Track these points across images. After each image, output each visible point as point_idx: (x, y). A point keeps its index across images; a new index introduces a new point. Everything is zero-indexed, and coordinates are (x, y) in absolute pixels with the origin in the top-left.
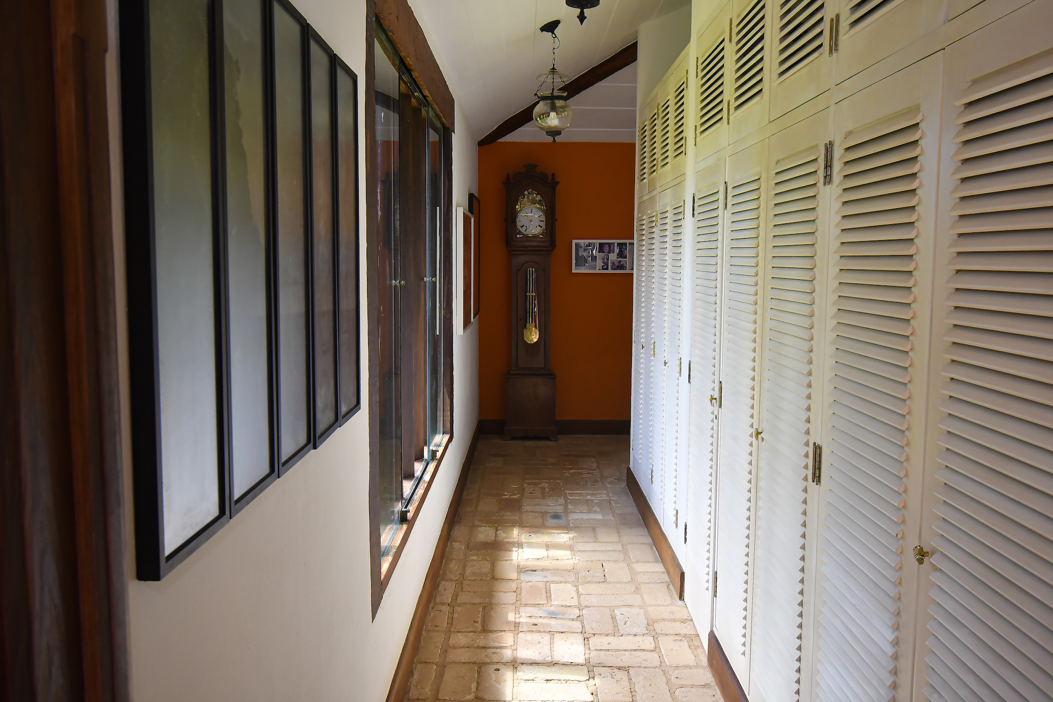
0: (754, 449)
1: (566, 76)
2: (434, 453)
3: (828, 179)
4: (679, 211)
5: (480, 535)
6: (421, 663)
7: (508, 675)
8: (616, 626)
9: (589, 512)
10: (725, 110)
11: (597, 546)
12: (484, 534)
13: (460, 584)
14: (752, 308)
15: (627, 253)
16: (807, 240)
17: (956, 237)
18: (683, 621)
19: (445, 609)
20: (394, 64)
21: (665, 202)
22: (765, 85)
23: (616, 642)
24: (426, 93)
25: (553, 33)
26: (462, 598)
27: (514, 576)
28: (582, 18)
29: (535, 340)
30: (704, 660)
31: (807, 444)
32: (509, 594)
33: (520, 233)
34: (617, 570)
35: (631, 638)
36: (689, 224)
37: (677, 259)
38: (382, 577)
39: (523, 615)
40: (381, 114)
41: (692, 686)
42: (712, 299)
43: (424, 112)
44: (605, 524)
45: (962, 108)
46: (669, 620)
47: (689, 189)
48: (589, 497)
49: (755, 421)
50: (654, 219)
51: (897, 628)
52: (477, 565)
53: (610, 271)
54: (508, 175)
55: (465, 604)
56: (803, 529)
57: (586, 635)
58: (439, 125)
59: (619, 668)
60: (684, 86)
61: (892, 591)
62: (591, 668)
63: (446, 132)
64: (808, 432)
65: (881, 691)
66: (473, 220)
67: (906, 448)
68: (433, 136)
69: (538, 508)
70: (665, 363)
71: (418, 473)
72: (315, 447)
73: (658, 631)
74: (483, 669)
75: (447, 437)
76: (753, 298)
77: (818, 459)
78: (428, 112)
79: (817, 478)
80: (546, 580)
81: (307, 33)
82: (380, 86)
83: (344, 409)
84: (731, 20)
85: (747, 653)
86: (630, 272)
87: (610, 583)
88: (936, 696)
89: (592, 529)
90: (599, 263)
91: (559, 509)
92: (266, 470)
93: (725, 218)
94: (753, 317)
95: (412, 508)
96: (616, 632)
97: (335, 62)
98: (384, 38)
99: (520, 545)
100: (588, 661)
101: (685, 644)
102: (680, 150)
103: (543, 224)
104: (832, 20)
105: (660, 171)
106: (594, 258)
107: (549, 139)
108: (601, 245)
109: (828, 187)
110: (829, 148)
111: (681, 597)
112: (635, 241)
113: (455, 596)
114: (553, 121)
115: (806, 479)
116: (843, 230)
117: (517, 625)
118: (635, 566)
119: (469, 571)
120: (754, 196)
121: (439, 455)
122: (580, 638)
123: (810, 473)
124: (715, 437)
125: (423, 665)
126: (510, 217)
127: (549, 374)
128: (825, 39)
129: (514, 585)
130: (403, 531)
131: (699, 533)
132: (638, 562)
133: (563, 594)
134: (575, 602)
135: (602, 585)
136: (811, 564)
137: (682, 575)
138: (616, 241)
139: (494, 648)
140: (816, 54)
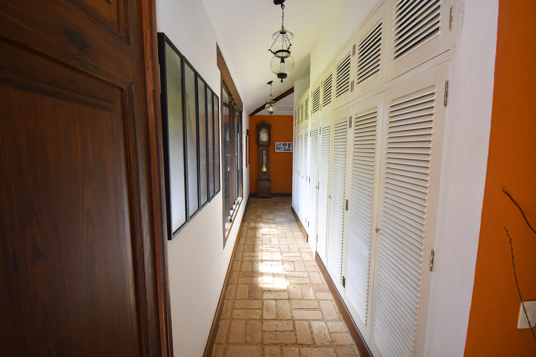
0: (329, 201)
1: (274, 97)
2: (238, 202)
3: (350, 126)
4: (306, 135)
5: (251, 225)
6: (236, 261)
7: (260, 264)
8: (289, 250)
9: (281, 218)
10: (320, 107)
11: (284, 228)
12: (252, 225)
13: (246, 239)
14: (328, 162)
15: (291, 146)
16: (344, 144)
17: (387, 143)
18: (308, 248)
19: (242, 246)
20: (227, 94)
21: (302, 132)
22: (332, 100)
23: (290, 254)
24: (236, 102)
25: (271, 84)
26: (247, 243)
27: (261, 236)
28: (282, 81)
29: (265, 171)
30: (314, 259)
31: (344, 200)
32: (260, 241)
33: (261, 141)
34: (289, 235)
35: (294, 253)
36: (309, 138)
37: (306, 148)
38: (226, 237)
39: (264, 247)
40: (224, 108)
41: (311, 266)
42: (316, 160)
43: (235, 107)
44: (285, 222)
45: (390, 107)
46: (304, 248)
47: (309, 129)
48: (281, 214)
49: (329, 193)
50: (299, 137)
51: (370, 250)
52: (251, 233)
53: (286, 151)
54: (257, 124)
55: (248, 244)
56: (343, 223)
57: (281, 253)
58: (239, 110)
59: (291, 261)
60: (308, 99)
61: (369, 240)
62: (283, 262)
63: (241, 113)
64: (344, 196)
65: (365, 267)
66: (248, 137)
67: (373, 201)
68: (237, 114)
69: (267, 217)
70: (302, 177)
71: (234, 208)
72: (209, 202)
73: (301, 251)
74: (253, 262)
75: (242, 198)
76: (328, 159)
77: (347, 204)
78: (236, 107)
79: (347, 209)
80: (270, 237)
81: (206, 86)
82: (224, 101)
83: (216, 191)
84: (322, 81)
85: (327, 257)
86: (292, 151)
87: (287, 238)
88: (381, 269)
89: (282, 223)
90: (283, 149)
91: (273, 218)
92: (197, 209)
93: (320, 137)
94: (328, 165)
95: (233, 218)
96: (289, 252)
97: (213, 93)
98: (225, 86)
99: (262, 228)
100: (282, 260)
101: (309, 254)
102: (306, 118)
103: (267, 138)
104: (352, 82)
105: (301, 123)
106: (282, 148)
107: (270, 114)
108: (284, 144)
109: (350, 129)
110: (351, 118)
111: (307, 242)
112: (293, 143)
113: (245, 242)
114: (271, 109)
115: (344, 209)
116: (354, 141)
117: (262, 250)
118: (294, 233)
119: (248, 235)
120: (328, 131)
121: (240, 203)
122: (280, 253)
123: (345, 208)
124: (317, 197)
125: (237, 261)
126: (258, 136)
127: (269, 180)
128: (350, 87)
129: (261, 239)
130: (231, 224)
131: (312, 224)
132: (295, 232)
133: (275, 241)
134: (278, 243)
135: (285, 238)
136: (345, 233)
137: (308, 235)
138: (288, 143)
139: (256, 256)
140: (347, 92)
